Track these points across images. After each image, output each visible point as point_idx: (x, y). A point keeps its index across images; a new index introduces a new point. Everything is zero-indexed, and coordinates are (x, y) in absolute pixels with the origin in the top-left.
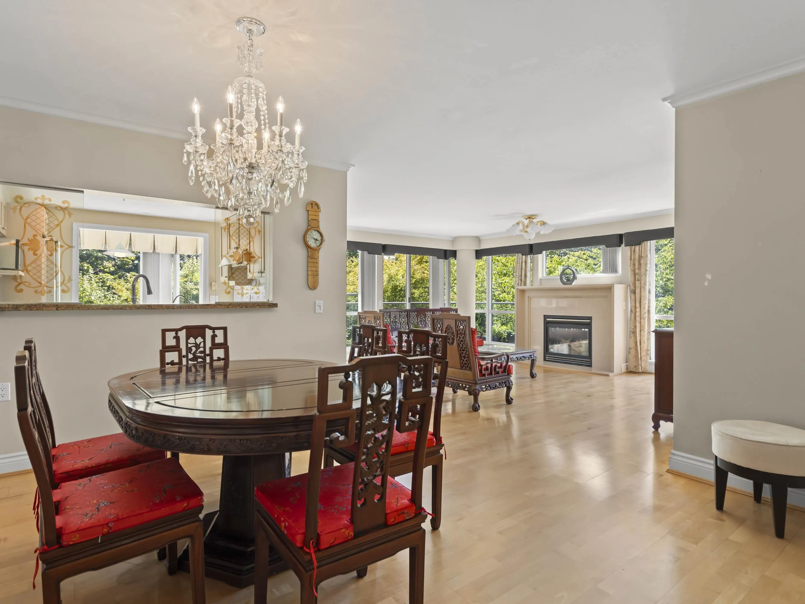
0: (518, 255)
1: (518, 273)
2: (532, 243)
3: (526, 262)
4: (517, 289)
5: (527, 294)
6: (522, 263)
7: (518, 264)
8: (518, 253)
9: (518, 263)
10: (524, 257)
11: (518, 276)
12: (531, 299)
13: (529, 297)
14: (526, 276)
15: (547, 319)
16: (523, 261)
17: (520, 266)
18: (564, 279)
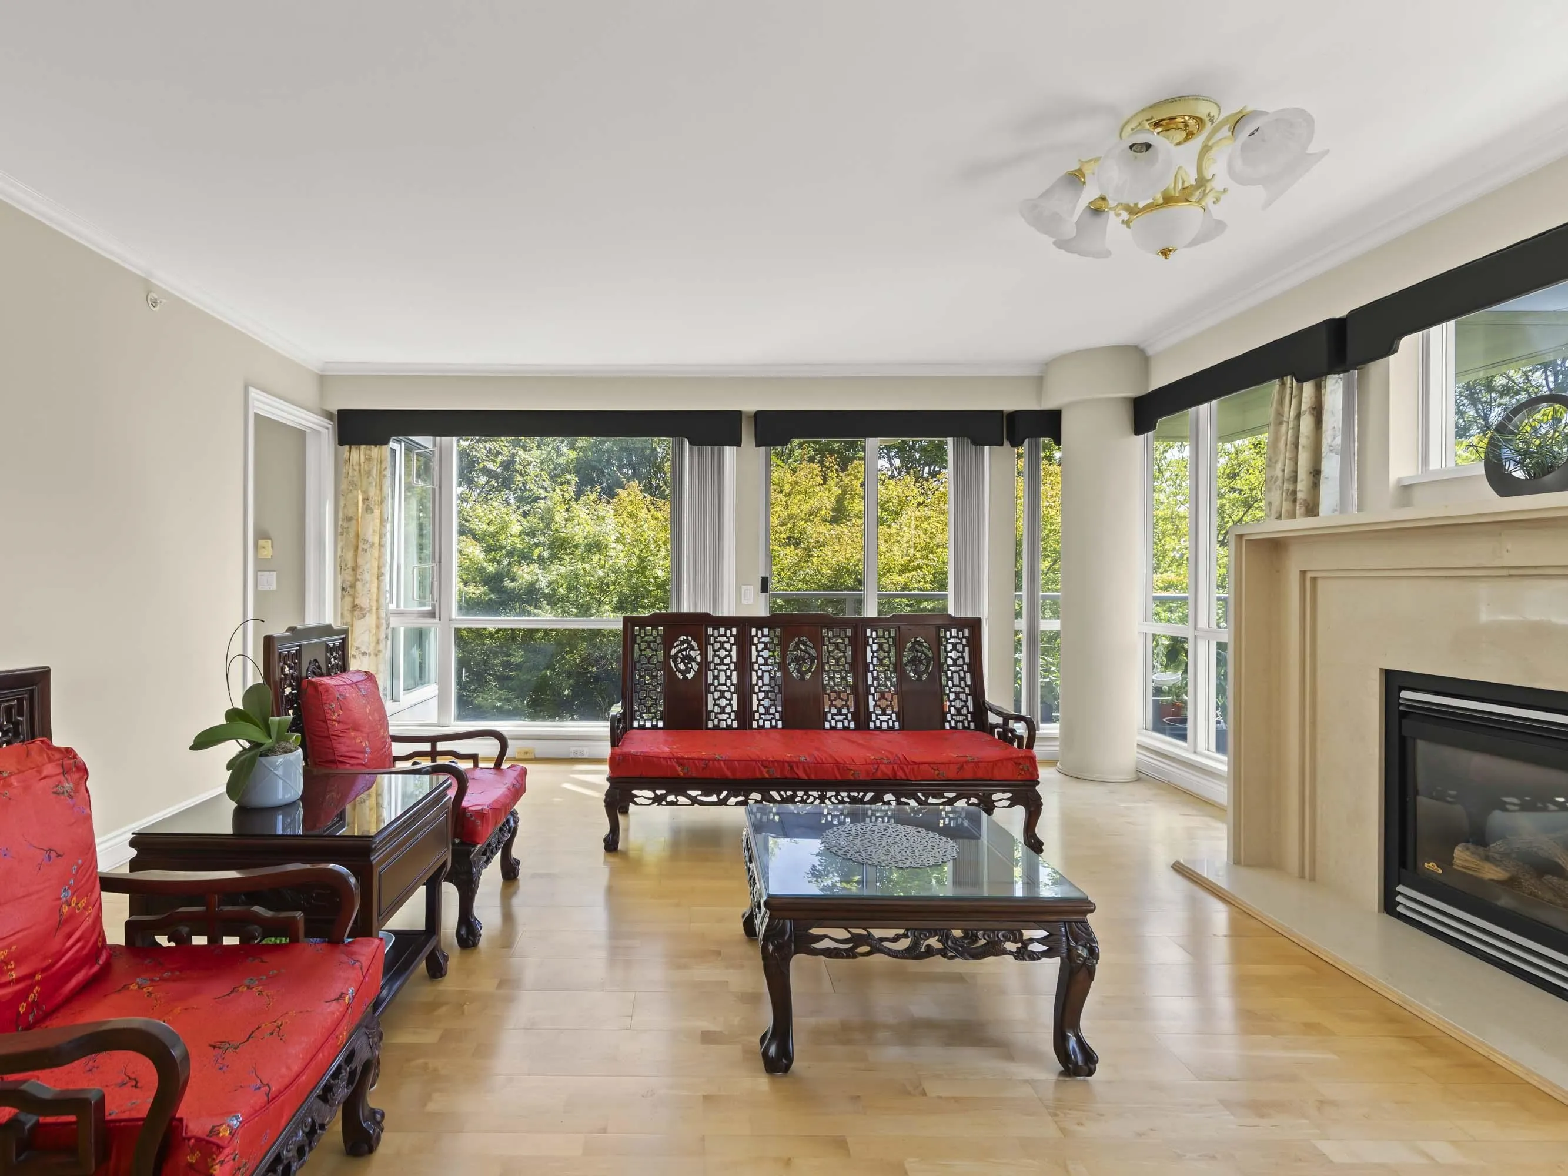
0: (1283, 384)
1: (1279, 466)
2: (1341, 313)
3: (1318, 411)
4: (1241, 537)
5: (1295, 562)
6: (1298, 416)
7: (1284, 428)
8: (1281, 376)
9: (1281, 423)
10: (1308, 387)
11: (1279, 482)
12: (1320, 583)
13: (1309, 575)
14: (1316, 473)
15: (1405, 694)
16: (1303, 408)
17: (1290, 432)
18: (1510, 467)
